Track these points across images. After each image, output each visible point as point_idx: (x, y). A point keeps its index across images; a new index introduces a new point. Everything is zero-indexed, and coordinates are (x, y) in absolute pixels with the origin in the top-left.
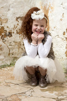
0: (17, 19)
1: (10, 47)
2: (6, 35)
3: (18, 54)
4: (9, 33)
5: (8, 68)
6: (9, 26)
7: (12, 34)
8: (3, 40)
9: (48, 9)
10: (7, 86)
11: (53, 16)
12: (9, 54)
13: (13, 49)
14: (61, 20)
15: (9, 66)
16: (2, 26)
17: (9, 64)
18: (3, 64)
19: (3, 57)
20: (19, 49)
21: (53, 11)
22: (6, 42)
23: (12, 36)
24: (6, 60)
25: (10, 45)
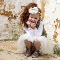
0: (22, 7)
1: (14, 26)
2: (12, 18)
3: (19, 32)
4: (15, 16)
5: (10, 41)
6: (15, 11)
7: (17, 18)
8: (10, 20)
9: (45, 3)
10: (8, 53)
11: (48, 9)
12: (12, 32)
13: (16, 28)
14: (54, 12)
15: (11, 40)
16: (10, 10)
17: (11, 39)
18: (7, 38)
19: (8, 33)
20: (20, 29)
21: (48, 5)
22: (11, 23)
23: (16, 19)
24: (10, 36)
25: (14, 25)
